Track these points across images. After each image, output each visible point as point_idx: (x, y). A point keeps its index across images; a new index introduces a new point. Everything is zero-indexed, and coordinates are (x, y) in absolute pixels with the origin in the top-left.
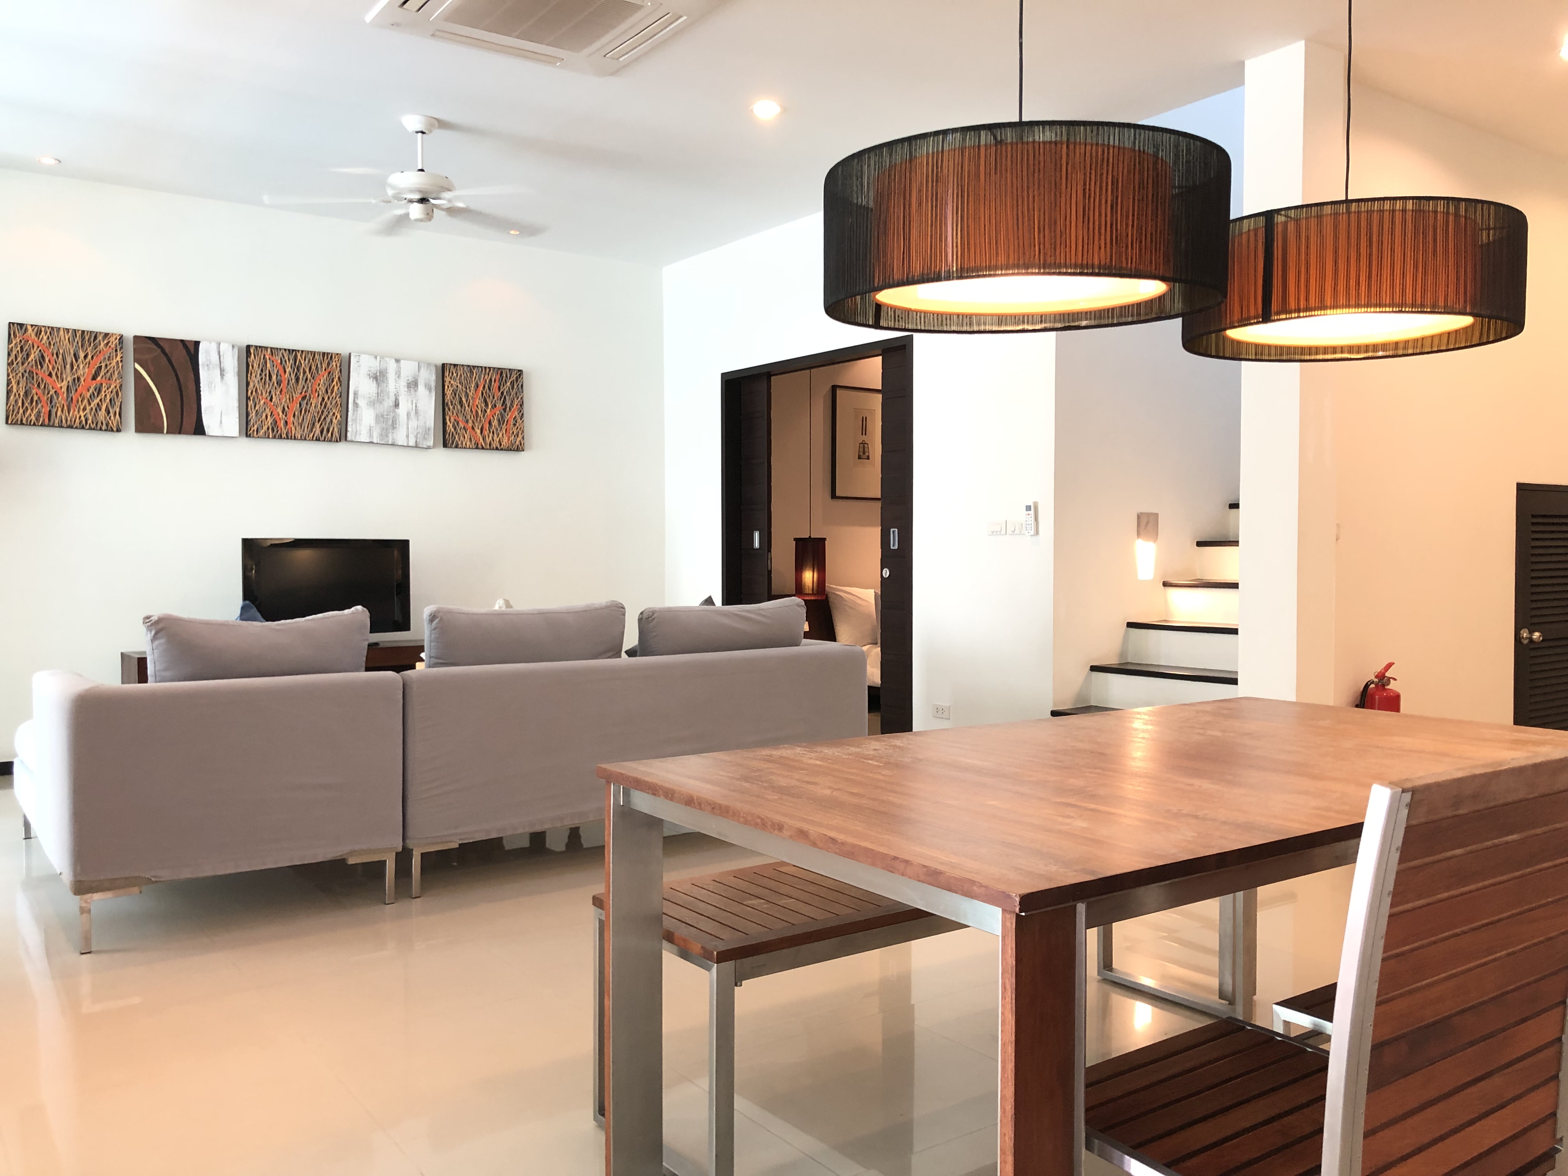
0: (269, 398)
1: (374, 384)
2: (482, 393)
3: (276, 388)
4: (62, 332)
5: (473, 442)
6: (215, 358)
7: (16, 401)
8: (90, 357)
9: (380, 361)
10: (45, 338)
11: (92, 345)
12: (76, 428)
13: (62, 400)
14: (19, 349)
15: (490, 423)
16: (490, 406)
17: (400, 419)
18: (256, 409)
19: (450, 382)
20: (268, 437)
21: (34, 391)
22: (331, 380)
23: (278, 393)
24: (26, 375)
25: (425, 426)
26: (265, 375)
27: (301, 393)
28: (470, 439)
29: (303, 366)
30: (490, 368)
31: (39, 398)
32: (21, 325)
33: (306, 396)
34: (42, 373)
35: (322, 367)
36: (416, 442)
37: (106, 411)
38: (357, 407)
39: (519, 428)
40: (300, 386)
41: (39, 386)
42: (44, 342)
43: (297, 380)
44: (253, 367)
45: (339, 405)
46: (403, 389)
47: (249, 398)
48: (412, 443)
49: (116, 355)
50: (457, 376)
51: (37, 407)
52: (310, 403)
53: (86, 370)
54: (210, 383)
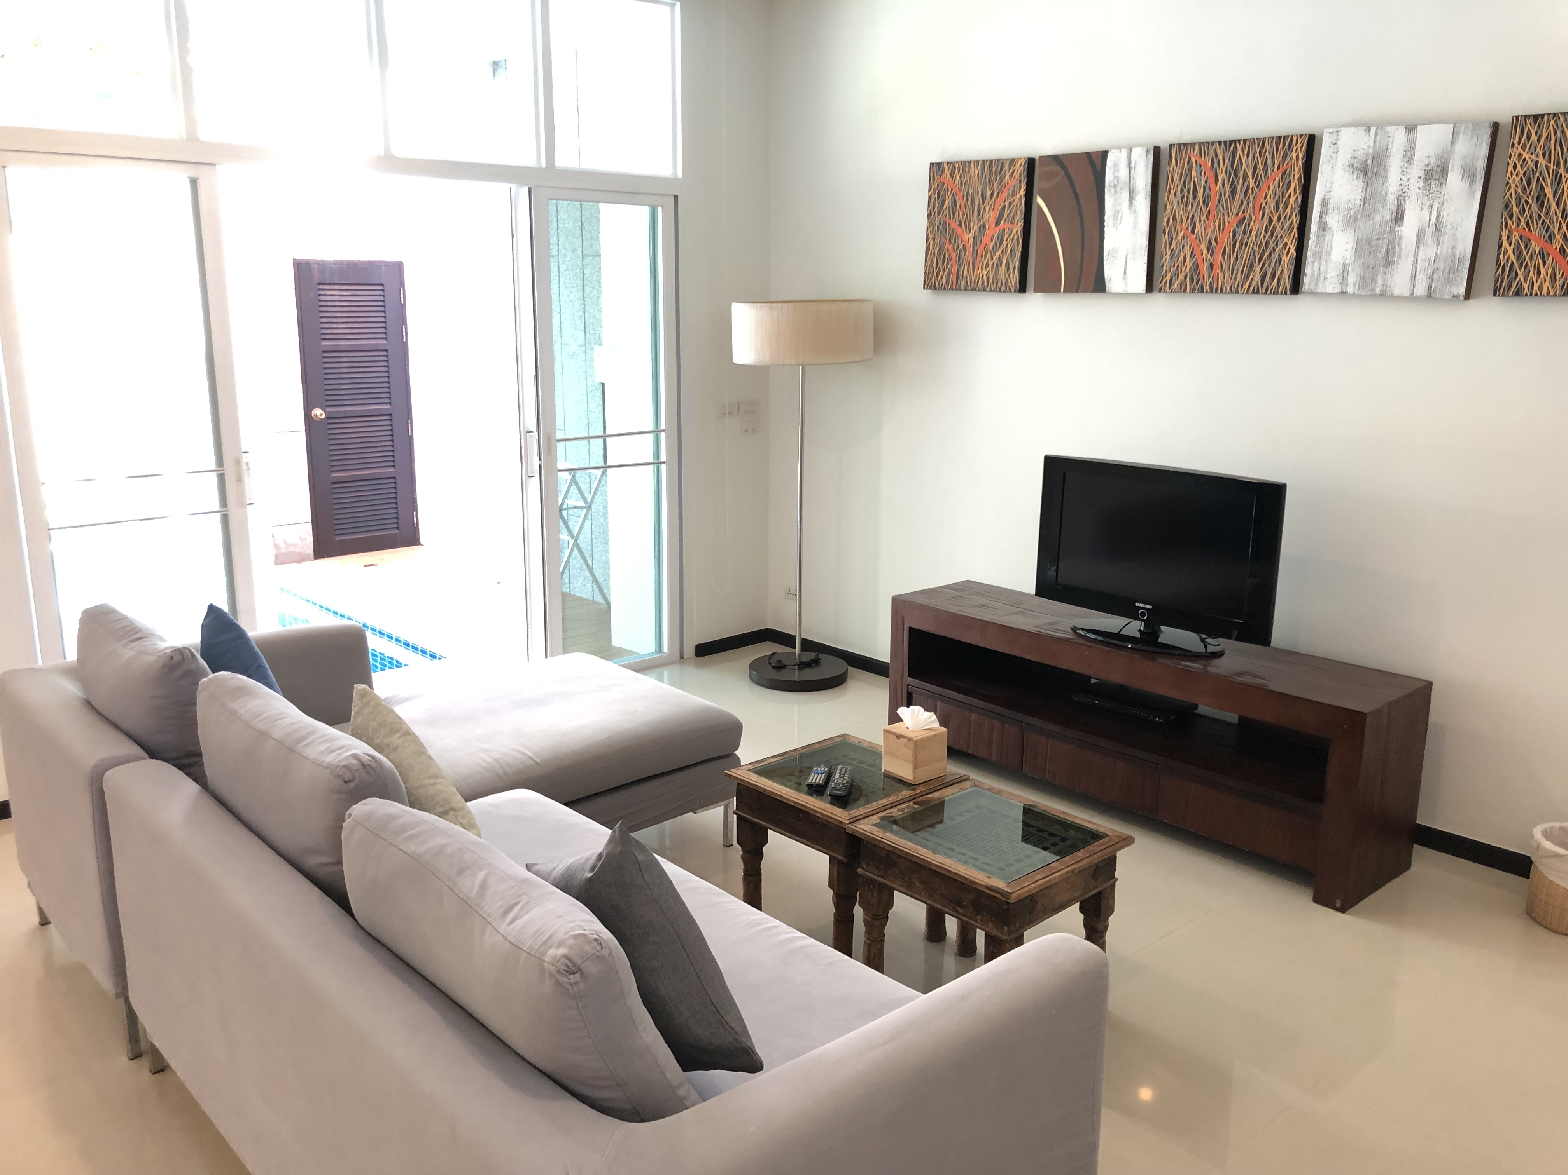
0: (1190, 229)
1: (1361, 184)
3: (1201, 210)
4: (972, 166)
5: (1559, 283)
6: (1123, 172)
7: (932, 261)
8: (995, 195)
9: (1376, 134)
10: (958, 177)
11: (998, 178)
12: (979, 290)
13: (968, 256)
14: (936, 195)
17: (1403, 246)
18: (1172, 248)
19: (1520, 155)
20: (1185, 292)
21: (946, 247)
22: (1286, 186)
23: (1204, 217)
24: (941, 227)
25: (1454, 255)
26: (1189, 192)
27: (1237, 214)
28: (1553, 278)
29: (1244, 165)
31: (950, 255)
32: (939, 165)
33: (1244, 218)
34: (954, 224)
35: (1274, 164)
36: (1430, 288)
37: (1006, 265)
38: (1324, 230)
40: (1237, 202)
41: (950, 240)
42: (957, 182)
43: (1234, 192)
44: (1172, 181)
45: (1296, 230)
46: (1415, 183)
47: (1165, 230)
48: (1421, 290)
49: (1020, 187)
50: (1539, 141)
51: (947, 267)
52: (1249, 231)
53: (992, 213)
54: (1116, 212)
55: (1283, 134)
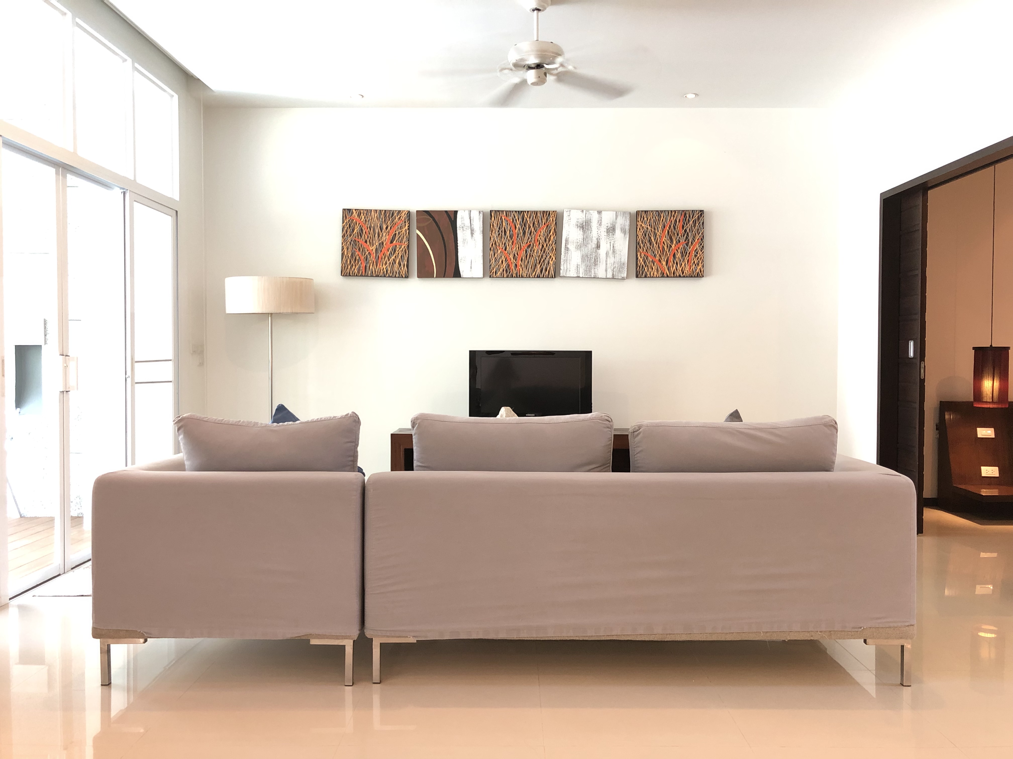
0: (504, 249)
1: (581, 232)
2: (668, 232)
3: (509, 240)
4: (373, 213)
5: (660, 272)
6: (467, 221)
7: (347, 261)
8: (389, 228)
9: (586, 213)
10: (363, 217)
11: (391, 219)
12: (381, 277)
13: (373, 258)
14: (348, 226)
15: (674, 255)
16: (674, 242)
17: (601, 258)
18: (495, 257)
19: (641, 225)
20: (503, 277)
21: (357, 253)
22: (548, 232)
23: (511, 244)
24: (352, 243)
25: (621, 261)
26: (502, 232)
27: (527, 243)
28: (657, 270)
29: (528, 222)
30: (675, 211)
31: (359, 257)
32: (349, 210)
33: (530, 245)
34: (362, 241)
35: (542, 222)
36: (613, 274)
37: (398, 264)
38: (568, 251)
39: (699, 258)
40: (526, 238)
41: (359, 249)
42: (362, 220)
43: (524, 233)
44: (493, 227)
45: (554, 250)
46: (603, 234)
47: (490, 249)
48: (609, 276)
49: (405, 225)
50: (647, 220)
51: (358, 264)
52: (533, 250)
53: (387, 237)
54: (464, 240)
55: (545, 210)
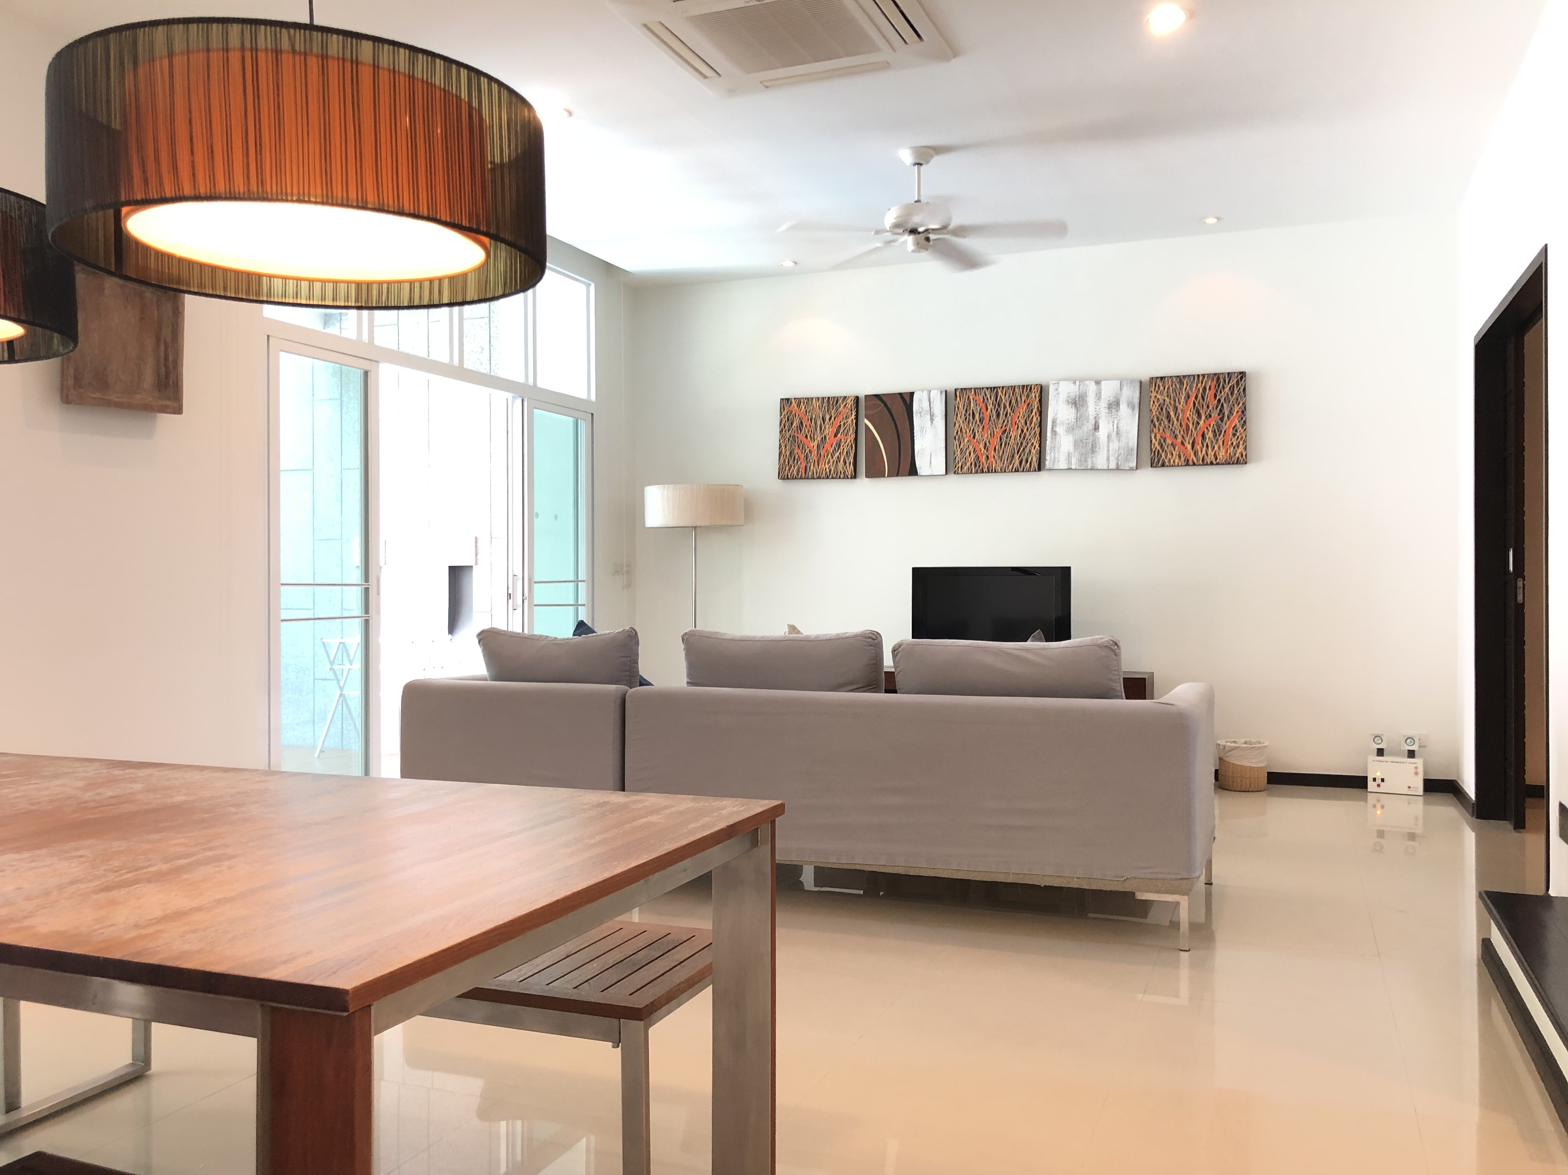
0: (972, 436)
1: (1073, 411)
2: (1194, 403)
3: (978, 425)
4: (814, 401)
5: (1183, 459)
6: (926, 404)
7: (784, 461)
8: (833, 418)
9: (1080, 385)
10: (803, 407)
11: (835, 408)
12: (823, 478)
13: (814, 457)
14: (786, 419)
15: (1203, 436)
16: (1203, 417)
17: (1101, 442)
18: (960, 447)
19: (1156, 396)
20: (971, 473)
21: (795, 452)
22: (1030, 412)
23: (981, 430)
24: (791, 439)
25: (1128, 447)
27: (1002, 427)
28: (1180, 457)
29: (1004, 401)
30: (1204, 375)
31: (799, 456)
32: (788, 400)
33: (1006, 430)
34: (801, 437)
35: (1021, 400)
36: (1118, 464)
37: (843, 461)
38: (1055, 435)
39: (1240, 437)
40: (1001, 421)
41: (799, 447)
42: (802, 411)
43: (998, 415)
44: (958, 409)
45: (1038, 435)
46: (1103, 411)
47: (955, 438)
48: (1113, 465)
49: (852, 414)
50: (1164, 389)
51: (797, 463)
52: (1010, 436)
53: (831, 429)
54: (922, 428)
55: (1026, 384)
